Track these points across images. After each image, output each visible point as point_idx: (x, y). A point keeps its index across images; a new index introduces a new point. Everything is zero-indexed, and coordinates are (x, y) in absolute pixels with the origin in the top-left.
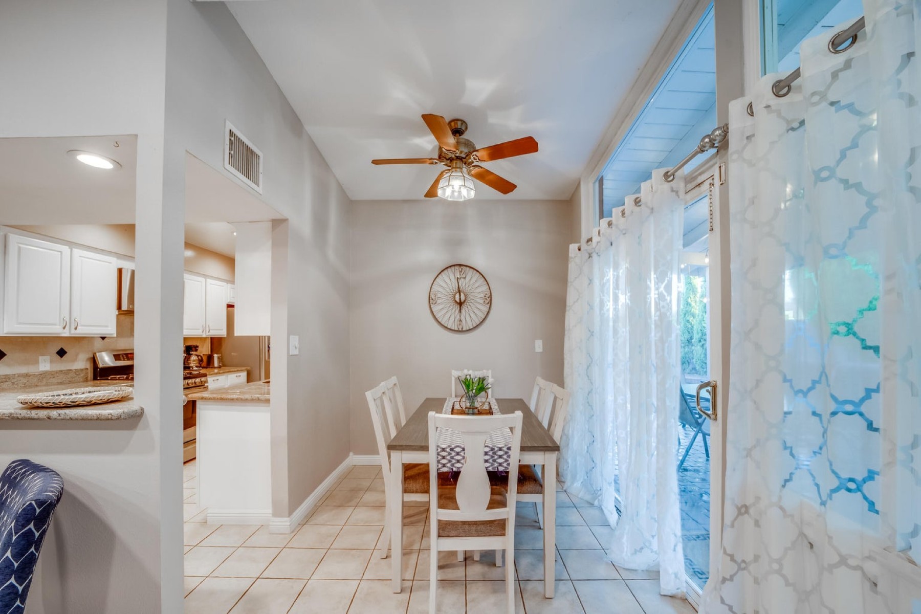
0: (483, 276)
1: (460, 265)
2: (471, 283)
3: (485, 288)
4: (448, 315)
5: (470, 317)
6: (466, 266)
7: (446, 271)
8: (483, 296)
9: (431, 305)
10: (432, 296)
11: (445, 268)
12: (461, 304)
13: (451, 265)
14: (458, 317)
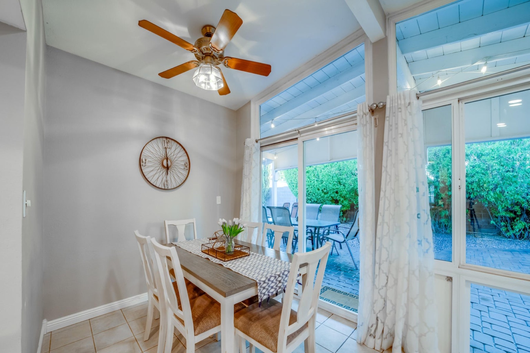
0: (184, 149)
1: (167, 138)
2: (174, 152)
3: (185, 158)
4: (157, 176)
5: (174, 178)
6: (172, 139)
7: (155, 140)
8: (184, 164)
9: (142, 166)
10: (143, 158)
11: (155, 138)
12: (168, 168)
13: (160, 136)
14: (165, 178)
